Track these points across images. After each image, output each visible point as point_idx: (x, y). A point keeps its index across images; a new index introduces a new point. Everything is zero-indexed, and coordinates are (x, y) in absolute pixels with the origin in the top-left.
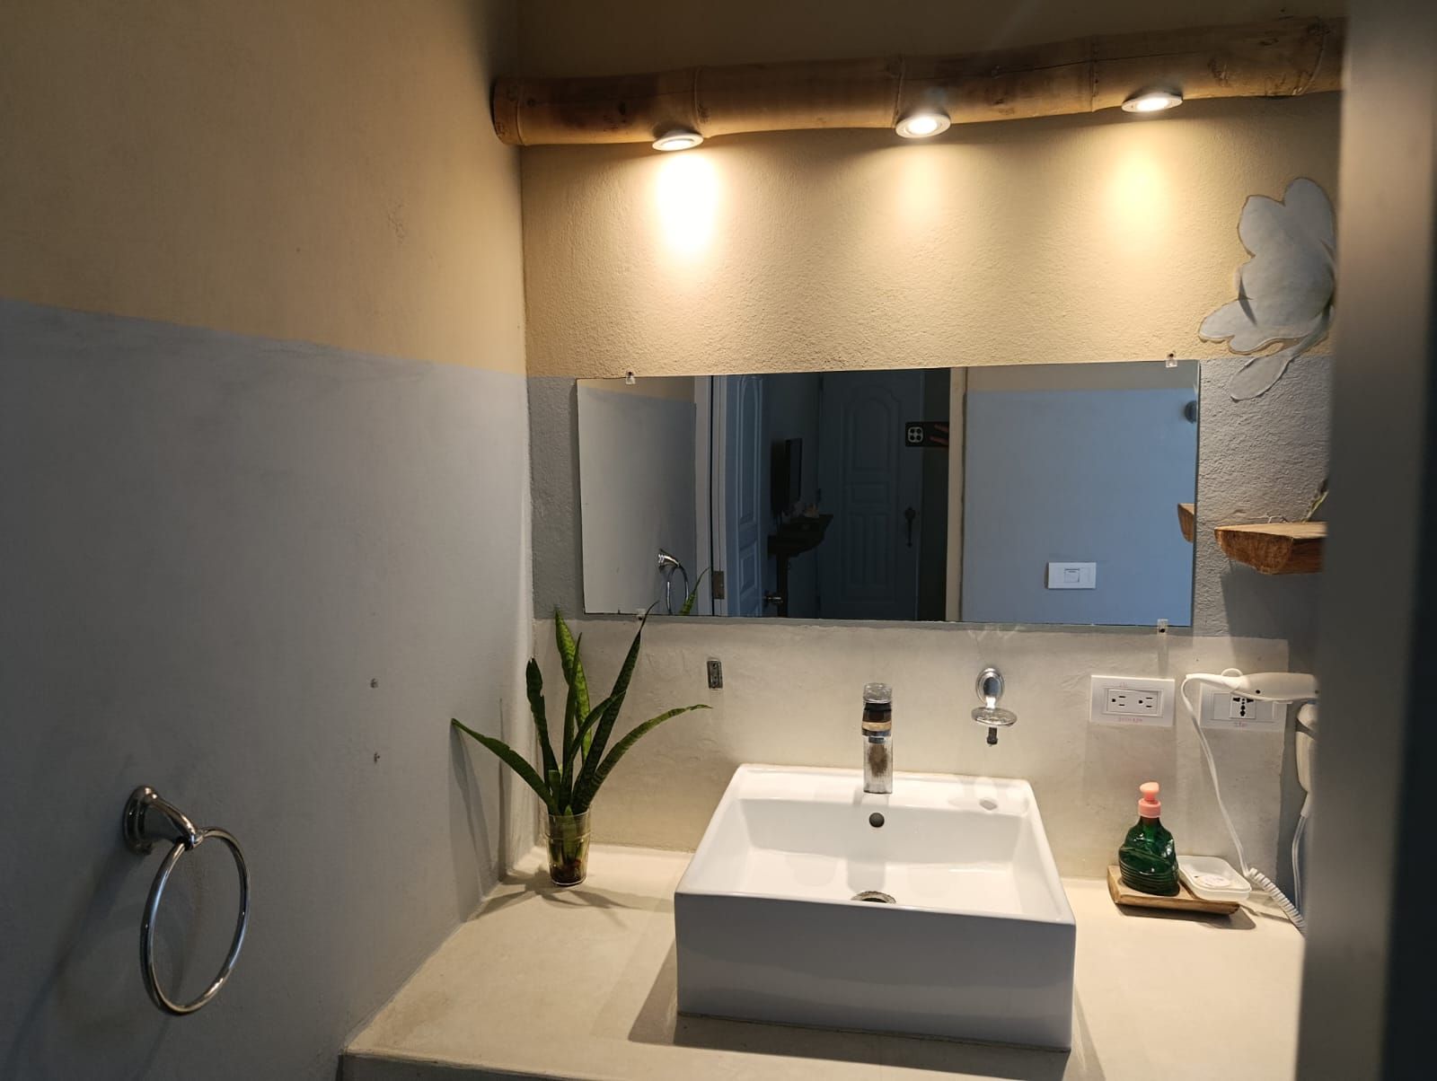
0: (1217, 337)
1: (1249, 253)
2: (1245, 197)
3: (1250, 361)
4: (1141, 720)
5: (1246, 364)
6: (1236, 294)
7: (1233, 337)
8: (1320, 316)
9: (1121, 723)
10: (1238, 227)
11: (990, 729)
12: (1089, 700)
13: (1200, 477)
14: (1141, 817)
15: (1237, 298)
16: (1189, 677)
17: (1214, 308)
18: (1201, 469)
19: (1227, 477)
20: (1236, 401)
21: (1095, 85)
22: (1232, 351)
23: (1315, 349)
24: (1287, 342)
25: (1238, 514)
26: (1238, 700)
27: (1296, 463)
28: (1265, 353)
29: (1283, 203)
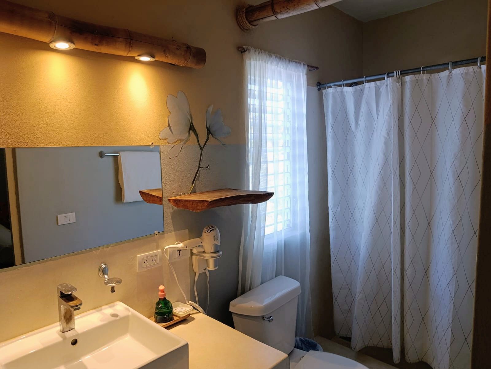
0: (164, 138)
1: (170, 112)
2: (167, 94)
3: (173, 146)
4: (153, 266)
5: (172, 147)
6: (167, 125)
7: (168, 138)
8: (188, 133)
9: (148, 269)
10: (166, 104)
11: (112, 287)
12: (137, 265)
13: (163, 183)
14: (160, 298)
15: (168, 126)
16: (166, 247)
17: (162, 129)
18: (163, 180)
19: (170, 182)
20: (170, 158)
21: (131, 48)
22: (168, 142)
23: (187, 143)
24: (181, 140)
25: (174, 194)
26: (178, 251)
27: (186, 177)
28: (176, 143)
29: (177, 97)
